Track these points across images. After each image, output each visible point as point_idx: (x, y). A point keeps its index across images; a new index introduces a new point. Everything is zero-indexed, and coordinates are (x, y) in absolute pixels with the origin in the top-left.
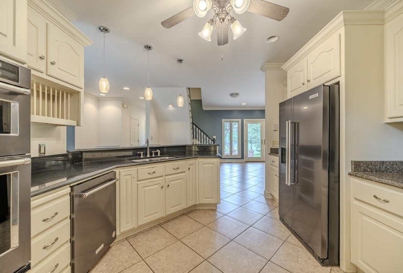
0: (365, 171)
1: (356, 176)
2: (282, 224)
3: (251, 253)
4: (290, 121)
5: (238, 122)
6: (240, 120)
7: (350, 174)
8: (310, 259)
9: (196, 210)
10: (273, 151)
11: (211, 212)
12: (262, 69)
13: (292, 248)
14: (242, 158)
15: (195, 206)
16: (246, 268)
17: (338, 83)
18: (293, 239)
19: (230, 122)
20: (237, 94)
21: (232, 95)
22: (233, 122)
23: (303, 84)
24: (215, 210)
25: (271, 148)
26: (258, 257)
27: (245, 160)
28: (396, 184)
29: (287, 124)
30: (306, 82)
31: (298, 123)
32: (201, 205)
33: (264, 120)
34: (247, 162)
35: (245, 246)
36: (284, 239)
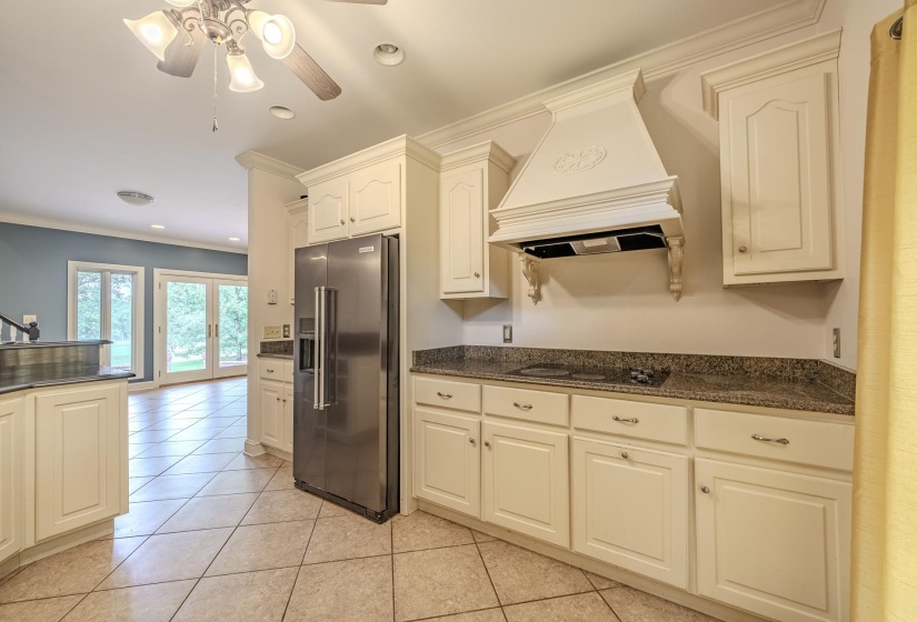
0: (425, 363)
1: (418, 371)
2: (303, 493)
3: (259, 574)
4: (323, 288)
5: (133, 274)
6: (141, 270)
7: (411, 371)
8: (362, 524)
9: (19, 570)
10: (268, 349)
11: (97, 549)
12: (240, 159)
13: (333, 523)
14: (149, 376)
15: (17, 556)
16: (261, 608)
17: (397, 236)
18: (330, 509)
19: (102, 271)
20: (147, 198)
21: (125, 195)
22: (112, 272)
23: (343, 223)
24: (109, 538)
25: (262, 343)
26: (278, 573)
27: (157, 380)
28: (458, 373)
29: (317, 293)
30: (347, 221)
31: (336, 292)
32: (41, 545)
33: (246, 278)
34: (163, 386)
35: (240, 570)
36: (314, 516)
